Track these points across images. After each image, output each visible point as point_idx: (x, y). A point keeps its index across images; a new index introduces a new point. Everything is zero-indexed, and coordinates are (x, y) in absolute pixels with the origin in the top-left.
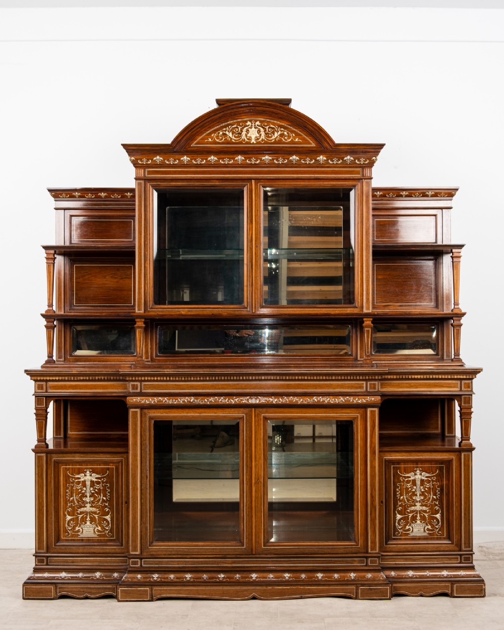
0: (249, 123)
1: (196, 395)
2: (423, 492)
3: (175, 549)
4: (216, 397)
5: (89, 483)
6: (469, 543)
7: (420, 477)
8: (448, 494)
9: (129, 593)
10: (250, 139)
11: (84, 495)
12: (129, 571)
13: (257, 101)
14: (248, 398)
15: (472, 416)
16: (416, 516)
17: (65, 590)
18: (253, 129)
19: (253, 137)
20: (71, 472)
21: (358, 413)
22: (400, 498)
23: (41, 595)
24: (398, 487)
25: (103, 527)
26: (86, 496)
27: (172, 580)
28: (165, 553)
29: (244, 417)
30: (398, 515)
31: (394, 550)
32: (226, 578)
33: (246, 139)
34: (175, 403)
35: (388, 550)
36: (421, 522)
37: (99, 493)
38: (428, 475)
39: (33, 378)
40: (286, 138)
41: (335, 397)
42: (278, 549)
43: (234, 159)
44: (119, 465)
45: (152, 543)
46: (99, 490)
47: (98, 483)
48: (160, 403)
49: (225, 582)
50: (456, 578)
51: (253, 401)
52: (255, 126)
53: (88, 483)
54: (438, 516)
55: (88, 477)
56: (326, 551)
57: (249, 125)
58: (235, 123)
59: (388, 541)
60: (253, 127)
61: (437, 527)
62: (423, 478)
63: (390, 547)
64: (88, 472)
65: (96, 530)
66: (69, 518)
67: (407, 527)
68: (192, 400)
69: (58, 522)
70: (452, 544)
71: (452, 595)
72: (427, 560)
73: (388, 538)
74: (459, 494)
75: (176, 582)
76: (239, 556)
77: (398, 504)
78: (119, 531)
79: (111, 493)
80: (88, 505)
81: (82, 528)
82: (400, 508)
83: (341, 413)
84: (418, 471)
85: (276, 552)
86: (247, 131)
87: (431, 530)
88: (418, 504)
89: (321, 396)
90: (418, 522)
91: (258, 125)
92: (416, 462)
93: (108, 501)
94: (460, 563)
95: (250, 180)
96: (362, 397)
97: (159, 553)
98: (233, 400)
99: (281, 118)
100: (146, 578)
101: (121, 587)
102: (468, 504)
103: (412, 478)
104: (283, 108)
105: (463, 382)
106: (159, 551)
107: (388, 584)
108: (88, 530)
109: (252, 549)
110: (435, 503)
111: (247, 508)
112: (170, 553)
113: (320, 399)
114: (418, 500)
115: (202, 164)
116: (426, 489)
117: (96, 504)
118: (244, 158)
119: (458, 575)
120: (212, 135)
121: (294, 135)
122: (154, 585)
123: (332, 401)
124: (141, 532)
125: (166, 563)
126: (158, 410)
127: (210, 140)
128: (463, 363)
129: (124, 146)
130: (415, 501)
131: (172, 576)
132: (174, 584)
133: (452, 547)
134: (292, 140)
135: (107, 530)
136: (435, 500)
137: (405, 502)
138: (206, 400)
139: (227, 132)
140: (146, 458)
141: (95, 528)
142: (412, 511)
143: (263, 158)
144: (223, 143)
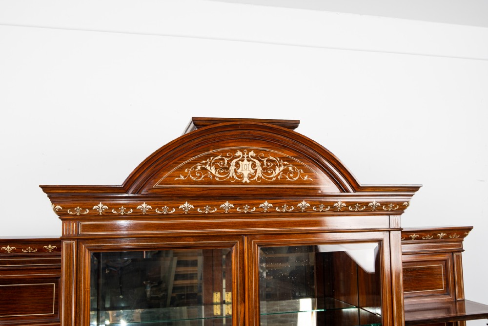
0: (239, 153)
10: (241, 176)
13: (253, 123)
18: (246, 161)
19: (246, 174)
33: (235, 176)
40: (291, 175)
43: (218, 206)
52: (248, 157)
57: (240, 156)
58: (219, 152)
60: (245, 159)
86: (237, 165)
91: (252, 157)
95: (239, 236)
99: (284, 147)
104: (288, 133)
115: (170, 214)
118: (233, 206)
120: (186, 171)
121: (302, 171)
127: (182, 178)
129: (45, 188)
134: (300, 178)
139: (207, 166)
143: (261, 205)
144: (202, 183)
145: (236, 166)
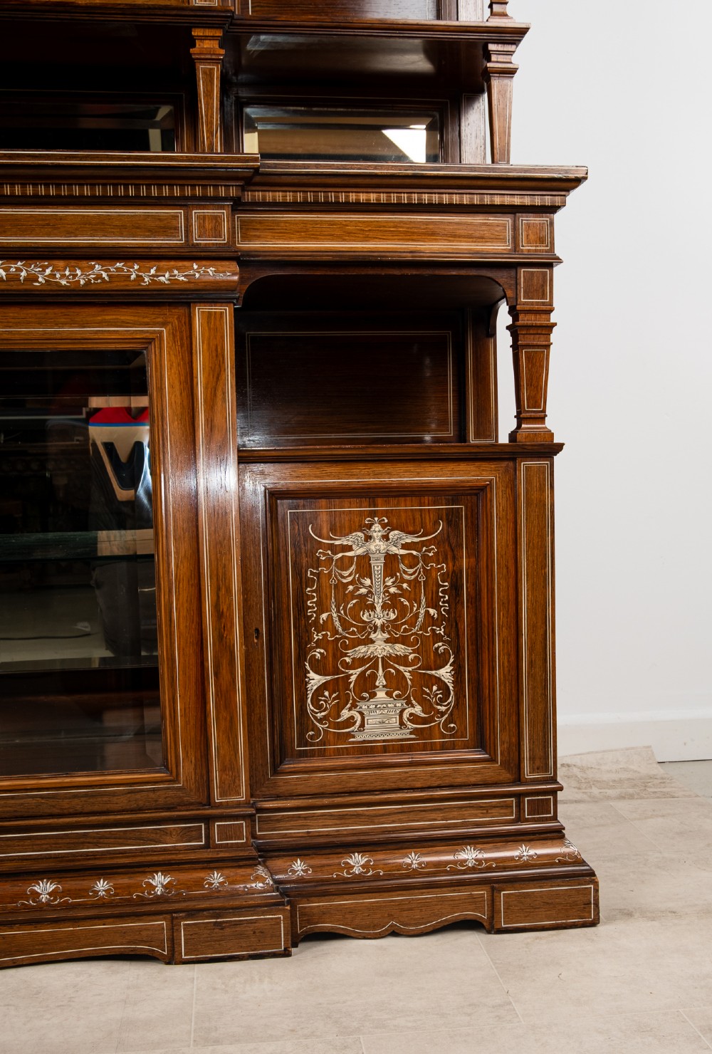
2: (393, 596)
6: (546, 757)
7: (382, 546)
8: (476, 601)
15: (553, 337)
16: (374, 677)
21: (164, 324)
22: (318, 618)
24: (309, 582)
30: (312, 675)
31: (300, 789)
35: (282, 789)
36: (389, 694)
38: (409, 539)
41: (73, 263)
50: (505, 869)
54: (445, 673)
56: (65, 804)
59: (281, 763)
61: (443, 709)
62: (394, 550)
63: (287, 782)
67: (345, 714)
70: (493, 760)
71: (493, 927)
72: (411, 816)
73: (281, 753)
74: (512, 598)
77: (310, 639)
82: (318, 653)
83: (101, 324)
84: (377, 527)
87: (424, 721)
88: (379, 636)
89: (21, 259)
90: (381, 694)
92: (370, 495)
94: (519, 819)
96: (172, 263)
102: (541, 632)
103: (358, 551)
105: (523, 219)
107: (282, 904)
110: (433, 631)
113: (19, 270)
114: (379, 623)
116: (405, 585)
119: (512, 859)
123: (63, 276)
130: (368, 628)
133: (493, 770)
136: (436, 622)
137: (337, 632)
142: (360, 661)
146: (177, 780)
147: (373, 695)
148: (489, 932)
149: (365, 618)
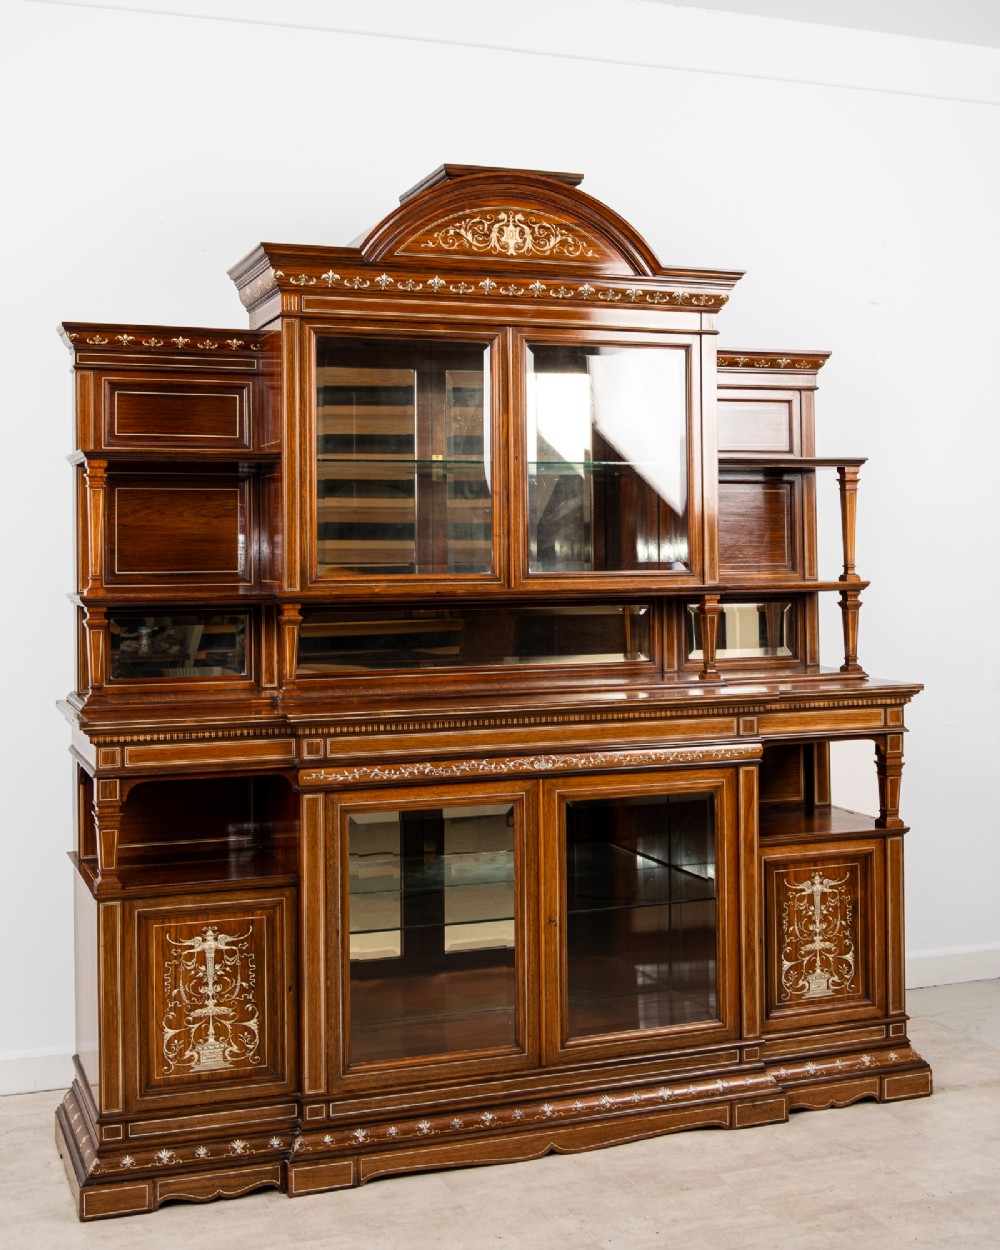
0: (503, 216)
1: (435, 759)
2: (825, 916)
3: (394, 1075)
4: (473, 762)
5: (213, 955)
6: (900, 1001)
7: (819, 888)
8: (865, 916)
9: (314, 1177)
10: (505, 246)
11: (202, 983)
12: (304, 1131)
14: (532, 759)
15: (903, 770)
16: (815, 961)
17: (173, 1187)
18: (511, 227)
19: (512, 244)
20: (173, 935)
21: (724, 777)
22: (788, 930)
23: (122, 1206)
24: (784, 910)
25: (242, 1046)
26: (207, 984)
27: (394, 1138)
28: (374, 1084)
29: (522, 798)
30: (785, 962)
31: (780, 1027)
32: (497, 1120)
33: (498, 248)
34: (395, 776)
35: (771, 1028)
36: (822, 971)
37: (232, 975)
38: (833, 883)
39: (95, 740)
40: (571, 249)
42: (586, 1051)
43: (476, 284)
44: (275, 912)
45: (349, 1066)
46: (234, 967)
47: (231, 953)
48: (365, 779)
49: (495, 1128)
50: (884, 1066)
51: (542, 764)
53: (210, 955)
54: (849, 957)
55: (210, 943)
57: (503, 220)
58: (477, 213)
59: (771, 1012)
60: (511, 223)
61: (848, 977)
62: (825, 890)
63: (773, 1024)
64: (210, 933)
65: (227, 1053)
66: (170, 1033)
67: (801, 983)
68: (427, 771)
69: (148, 1045)
70: (873, 1005)
71: (881, 1100)
73: (768, 1007)
74: (883, 913)
75: (402, 1142)
76: (517, 1073)
77: (784, 942)
78: (275, 1051)
79: (259, 972)
80: (211, 1003)
81: (198, 1053)
82: (788, 949)
83: (695, 779)
84: (817, 878)
85: (584, 1058)
86: (501, 231)
87: (839, 984)
90: (818, 971)
91: (519, 221)
92: (814, 861)
93: (253, 988)
94: (887, 1038)
95: (502, 326)
97: (363, 1086)
98: (505, 764)
99: (563, 210)
100: (343, 1140)
101: (295, 1167)
102: (897, 931)
103: (808, 892)
104: (568, 190)
105: (889, 710)
106: (362, 1082)
107: (782, 1092)
108: (211, 1056)
109: (540, 1056)
110: (843, 933)
111: (530, 978)
112: (384, 1083)
113: (662, 753)
114: (818, 931)
115: (415, 292)
116: (830, 909)
117: (228, 997)
118: (495, 285)
120: (435, 235)
121: (585, 245)
122: (362, 1154)
123: (682, 756)
124: (327, 1047)
125: (376, 1105)
126: (359, 794)
127: (431, 244)
128: (864, 673)
129: (267, 247)
130: (812, 933)
131: (393, 1130)
132: (401, 1145)
133: (873, 1010)
134: (582, 253)
135: (251, 1050)
136: (845, 928)
137: (797, 937)
138: (455, 769)
139: (462, 230)
140: (336, 894)
141: (225, 1049)
142: (808, 953)
143: (531, 286)
144: (456, 252)
145: (499, 232)
146: (725, 1027)
147: (814, 971)
148: (878, 1102)
149: (811, 928)
